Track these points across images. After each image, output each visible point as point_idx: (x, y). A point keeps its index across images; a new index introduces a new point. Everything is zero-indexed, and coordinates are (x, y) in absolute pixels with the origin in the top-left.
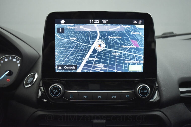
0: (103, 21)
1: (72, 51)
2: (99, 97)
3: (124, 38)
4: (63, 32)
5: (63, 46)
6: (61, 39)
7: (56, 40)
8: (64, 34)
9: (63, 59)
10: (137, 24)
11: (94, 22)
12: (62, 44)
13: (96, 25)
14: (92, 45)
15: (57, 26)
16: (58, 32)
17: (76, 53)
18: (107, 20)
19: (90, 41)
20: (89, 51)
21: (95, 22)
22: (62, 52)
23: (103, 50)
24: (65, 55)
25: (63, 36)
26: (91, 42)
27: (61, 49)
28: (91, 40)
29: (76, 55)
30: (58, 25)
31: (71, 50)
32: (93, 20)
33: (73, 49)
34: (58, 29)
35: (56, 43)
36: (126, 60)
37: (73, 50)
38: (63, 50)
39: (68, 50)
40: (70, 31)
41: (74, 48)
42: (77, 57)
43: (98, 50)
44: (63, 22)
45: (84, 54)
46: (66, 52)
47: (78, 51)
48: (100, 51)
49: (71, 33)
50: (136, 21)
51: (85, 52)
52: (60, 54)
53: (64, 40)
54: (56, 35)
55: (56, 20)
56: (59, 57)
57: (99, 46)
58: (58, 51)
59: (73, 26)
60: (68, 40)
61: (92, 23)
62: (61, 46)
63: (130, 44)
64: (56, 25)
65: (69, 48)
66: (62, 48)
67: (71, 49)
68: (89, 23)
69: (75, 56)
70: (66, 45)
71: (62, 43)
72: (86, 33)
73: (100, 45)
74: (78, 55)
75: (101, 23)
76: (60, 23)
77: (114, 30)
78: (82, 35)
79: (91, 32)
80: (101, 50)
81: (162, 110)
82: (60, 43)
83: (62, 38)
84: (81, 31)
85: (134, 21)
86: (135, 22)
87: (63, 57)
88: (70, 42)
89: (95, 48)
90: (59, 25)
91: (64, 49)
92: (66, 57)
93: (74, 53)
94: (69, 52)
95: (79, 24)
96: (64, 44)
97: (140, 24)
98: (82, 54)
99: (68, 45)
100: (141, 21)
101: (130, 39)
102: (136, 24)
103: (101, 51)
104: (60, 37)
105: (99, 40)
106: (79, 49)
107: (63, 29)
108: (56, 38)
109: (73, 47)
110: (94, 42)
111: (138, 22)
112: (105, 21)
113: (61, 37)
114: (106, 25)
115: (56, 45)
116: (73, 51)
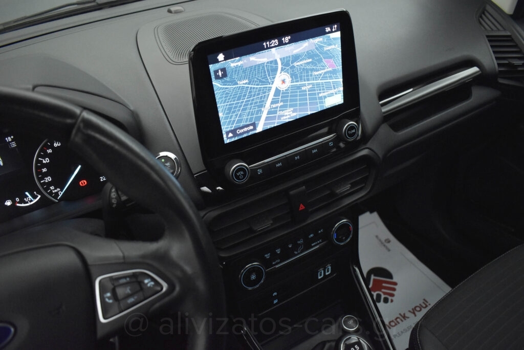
0: (283, 39)
1: (244, 103)
2: (296, 158)
3: (315, 60)
4: (225, 75)
5: (229, 99)
6: (224, 88)
7: (215, 92)
8: (227, 79)
9: (232, 119)
10: (331, 32)
11: (270, 45)
12: (227, 96)
13: (273, 50)
14: (272, 84)
15: (212, 67)
16: (217, 77)
17: (251, 104)
18: (289, 37)
19: (268, 78)
20: (269, 94)
21: (273, 45)
22: (230, 109)
23: (289, 87)
24: (234, 112)
25: (226, 81)
26: (270, 80)
27: (227, 105)
28: (269, 76)
29: (251, 107)
30: (214, 65)
31: (242, 102)
32: (268, 43)
33: (245, 99)
34: (216, 72)
35: (217, 97)
36: (320, 93)
37: (245, 100)
38: (230, 105)
39: (238, 103)
40: (236, 71)
41: (246, 98)
42: (253, 109)
43: (281, 90)
44: (221, 57)
45: (263, 101)
46: (235, 107)
47: (253, 100)
48: (284, 90)
49: (238, 73)
50: (329, 28)
51: (264, 98)
52: (227, 114)
53: (228, 88)
54: (213, 83)
55: (210, 57)
56: (226, 118)
57: (282, 82)
58: (223, 109)
59: (239, 61)
60: (234, 86)
61: (268, 48)
62: (226, 100)
63: (323, 66)
64: (211, 66)
65: (239, 99)
66: (228, 102)
67: (243, 99)
68: (262, 49)
69: (250, 109)
70: (234, 95)
71: (227, 93)
72: (261, 67)
73: (284, 82)
74: (254, 106)
75: (281, 44)
76: (217, 61)
77: (300, 51)
78: (256, 72)
79: (268, 63)
80: (286, 88)
81: (368, 145)
82: (224, 96)
83: (226, 85)
84: (252, 66)
85: (326, 29)
86: (328, 29)
87: (232, 116)
88: (239, 89)
89: (277, 88)
90: (217, 64)
91: (232, 103)
92: (236, 115)
93: (247, 105)
94: (240, 106)
95: (248, 54)
96: (231, 96)
97: (335, 31)
98: (260, 102)
99: (237, 94)
100: (336, 26)
101: (323, 60)
102: (329, 32)
103: (286, 90)
104: (221, 85)
105: (281, 73)
106: (254, 96)
107: (224, 70)
108: (215, 89)
109: (245, 95)
110: (274, 78)
111: (331, 29)
112: (286, 40)
113: (223, 85)
114: (288, 45)
115: (217, 101)
116: (246, 101)
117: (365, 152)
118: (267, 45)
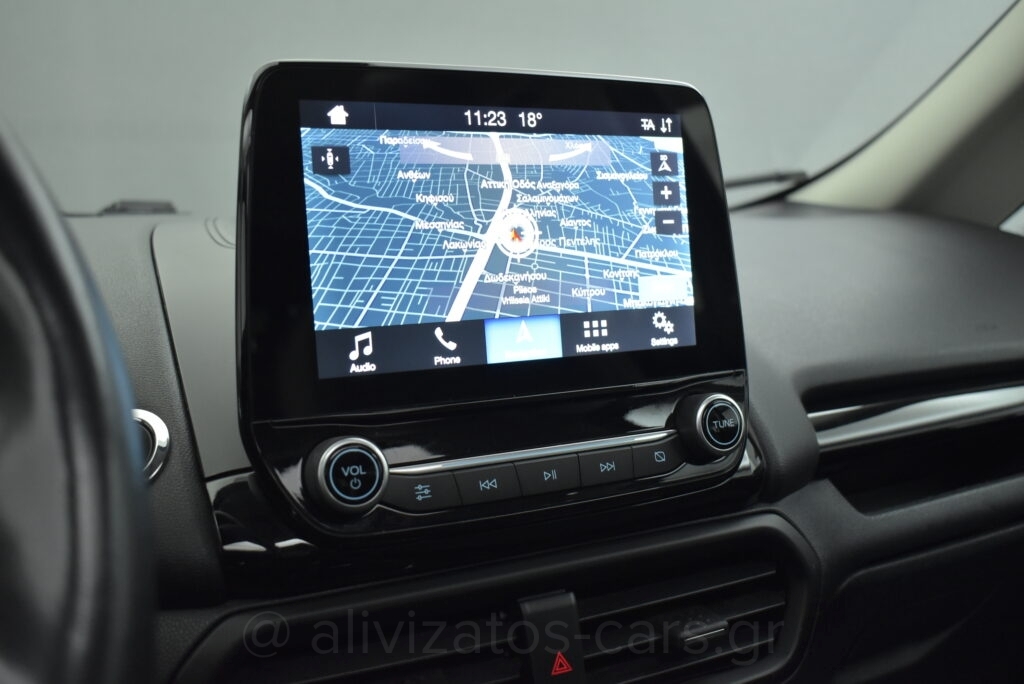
0: (522, 115)
1: (392, 266)
2: (547, 476)
3: (612, 198)
4: (343, 167)
5: (349, 241)
6: (336, 203)
7: (309, 210)
8: (352, 182)
9: (352, 306)
10: (657, 133)
11: (483, 120)
12: (344, 233)
13: (494, 136)
14: (484, 231)
15: (308, 136)
16: (320, 168)
17: (416, 275)
18: (540, 116)
19: (473, 211)
20: (470, 260)
21: (490, 123)
22: (347, 272)
23: (533, 256)
24: (358, 285)
25: (345, 187)
26: (476, 220)
27: (339, 258)
28: (476, 206)
29: (414, 285)
30: (317, 130)
31: (388, 262)
32: (478, 114)
33: (396, 254)
34: (319, 151)
35: (313, 225)
36: (628, 297)
37: (397, 258)
38: (348, 259)
39: (376, 261)
40: (377, 165)
41: (402, 251)
42: (419, 291)
43: (511, 256)
44: (338, 114)
45: (452, 276)
46: (365, 272)
47: (421, 263)
48: (519, 257)
49: (385, 173)
50: (650, 121)
51: (456, 267)
52: (336, 284)
53: (348, 208)
54: (307, 181)
55: (305, 105)
56: (333, 297)
57: (512, 234)
58: (325, 267)
60: (369, 208)
61: (475, 127)
62: (336, 242)
63: (635, 222)
64: (305, 131)
65: (379, 248)
66: (343, 249)
67: (389, 253)
68: (461, 125)
69: (411, 289)
70: (364, 233)
71: (343, 223)
72: (453, 174)
73: (518, 233)
74: (422, 284)
75: (514, 126)
76: (326, 124)
77: (570, 159)
78: (436, 183)
79: (471, 167)
80: (524, 256)
81: (779, 506)
82: (334, 227)
83: (342, 197)
84: (430, 165)
85: (644, 120)
86: (648, 124)
87: (349, 298)
88: (381, 221)
89: (496, 245)
90: (323, 131)
91: (355, 254)
92: (366, 297)
93: (403, 274)
94: (381, 273)
95: (418, 129)
96: (354, 233)
97: (667, 134)
98: (443, 276)
99: (375, 233)
100: (669, 121)
101: (635, 202)
102: (650, 133)
103: (522, 261)
104: (329, 192)
105: (510, 206)
106: (426, 252)
107: (342, 152)
108: (308, 198)
109: (398, 244)
110: (490, 216)
111: (658, 124)
112: (530, 119)
113: (335, 195)
114: (535, 135)
115: (309, 236)
116: (400, 262)
117: (770, 521)
118: (474, 119)
